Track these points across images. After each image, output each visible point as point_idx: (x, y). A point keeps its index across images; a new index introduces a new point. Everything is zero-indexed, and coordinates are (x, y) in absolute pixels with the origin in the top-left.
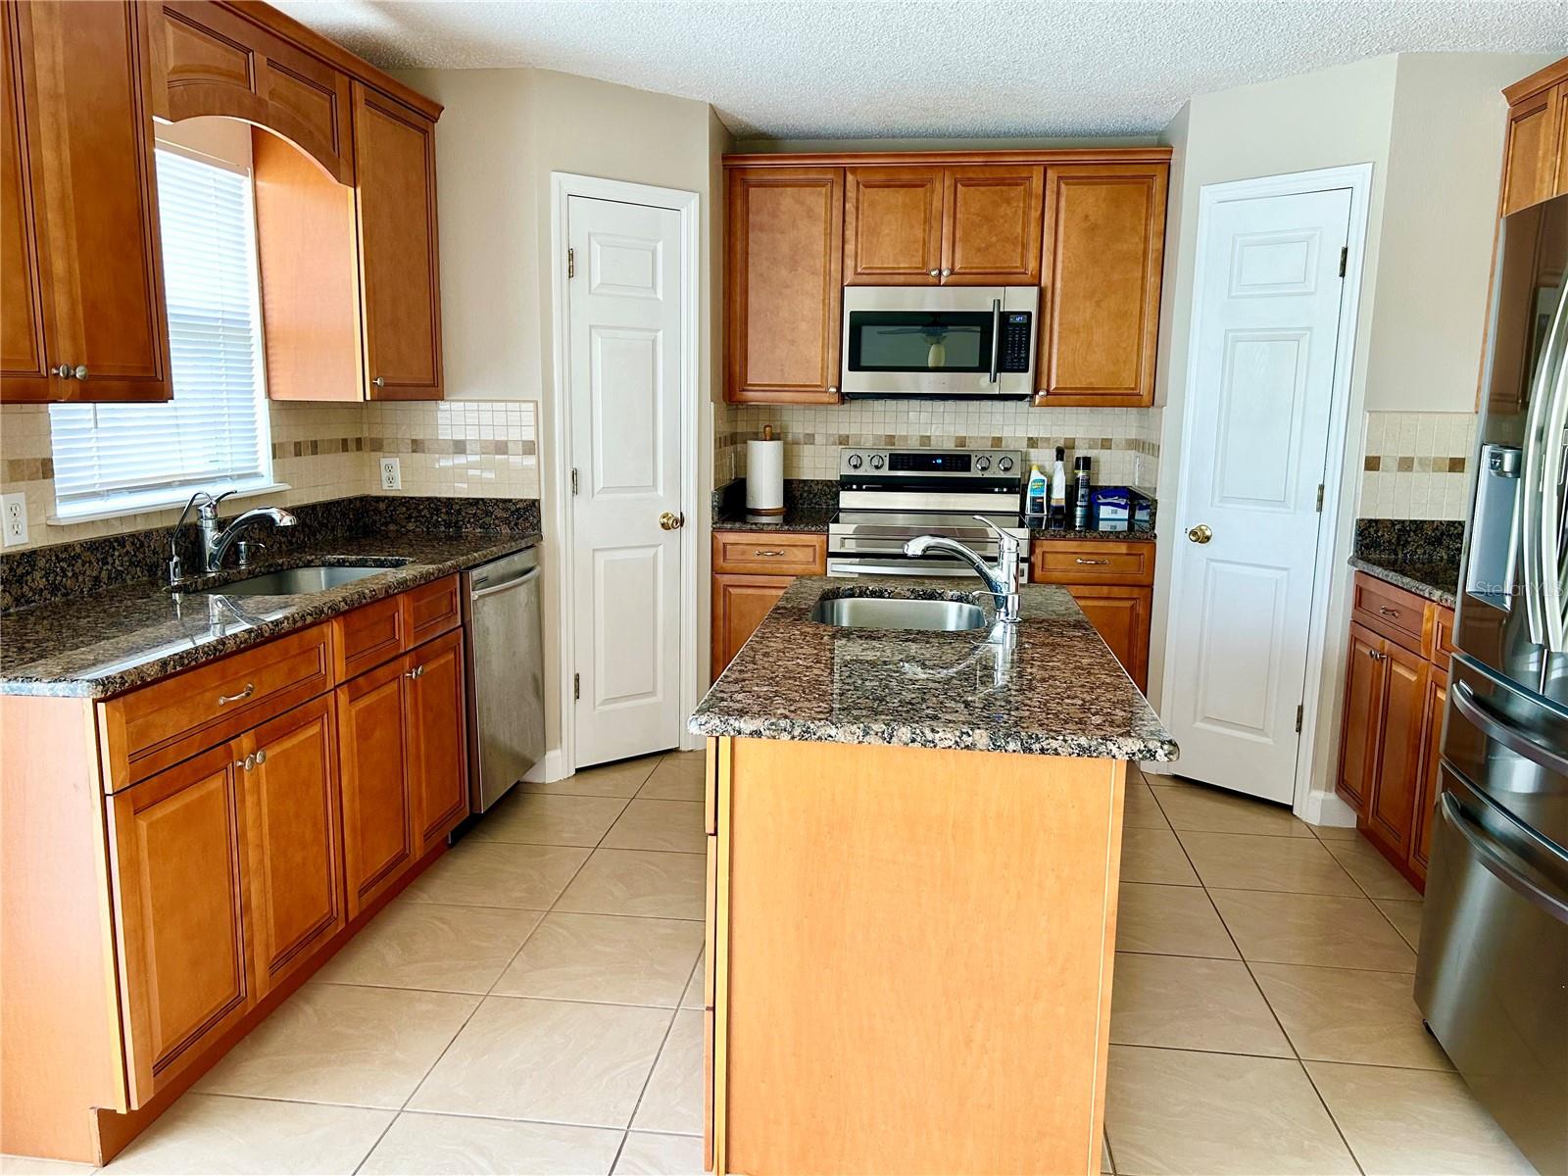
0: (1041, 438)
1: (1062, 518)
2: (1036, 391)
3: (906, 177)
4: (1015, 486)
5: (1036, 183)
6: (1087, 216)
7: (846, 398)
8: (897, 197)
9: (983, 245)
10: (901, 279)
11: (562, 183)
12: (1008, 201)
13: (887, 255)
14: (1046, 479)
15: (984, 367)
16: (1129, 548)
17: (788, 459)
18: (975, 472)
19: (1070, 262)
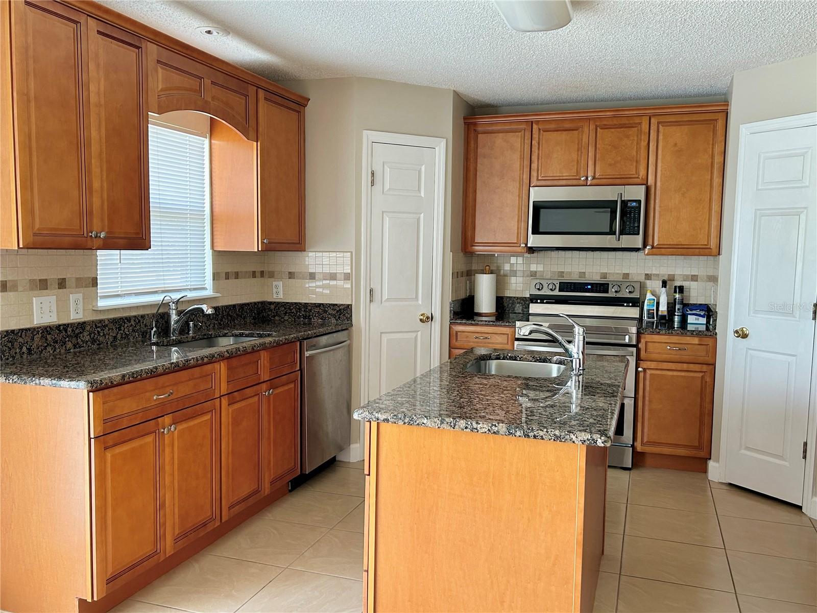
0: (654, 274)
1: (665, 322)
2: (645, 246)
3: (567, 125)
4: (636, 302)
5: (645, 126)
6: (676, 144)
7: (531, 250)
8: (564, 136)
9: (613, 162)
10: (564, 182)
11: (369, 136)
12: (628, 137)
13: (556, 169)
14: (656, 299)
15: (612, 232)
16: (699, 341)
17: (500, 282)
18: (611, 294)
19: (665, 171)
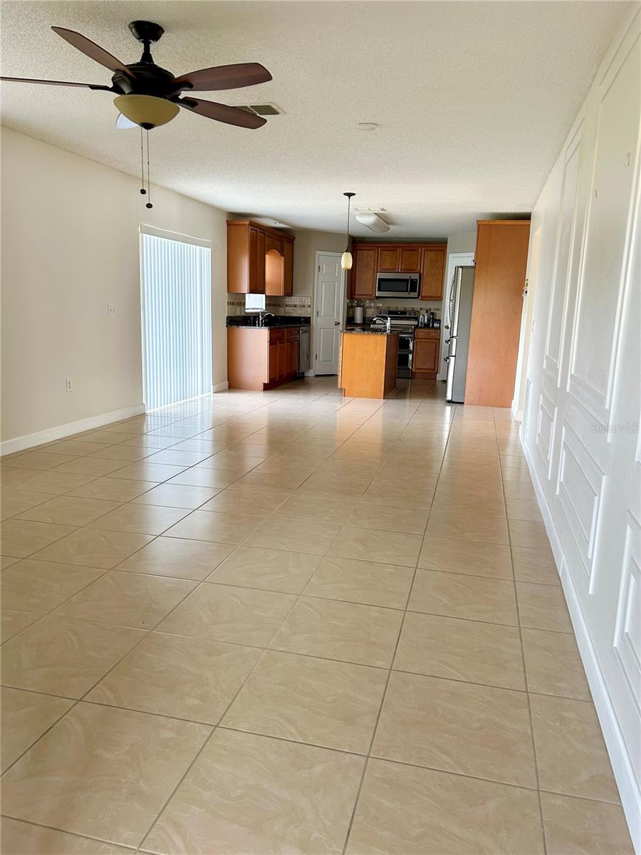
0: (423, 308)
1: (427, 326)
2: (419, 296)
3: (391, 249)
4: (417, 319)
5: (420, 250)
7: (377, 298)
8: (390, 253)
9: (408, 264)
10: (390, 271)
11: (318, 253)
12: (413, 255)
13: (387, 266)
14: (423, 317)
15: (407, 291)
17: (364, 312)
18: (407, 316)
19: (427, 268)
